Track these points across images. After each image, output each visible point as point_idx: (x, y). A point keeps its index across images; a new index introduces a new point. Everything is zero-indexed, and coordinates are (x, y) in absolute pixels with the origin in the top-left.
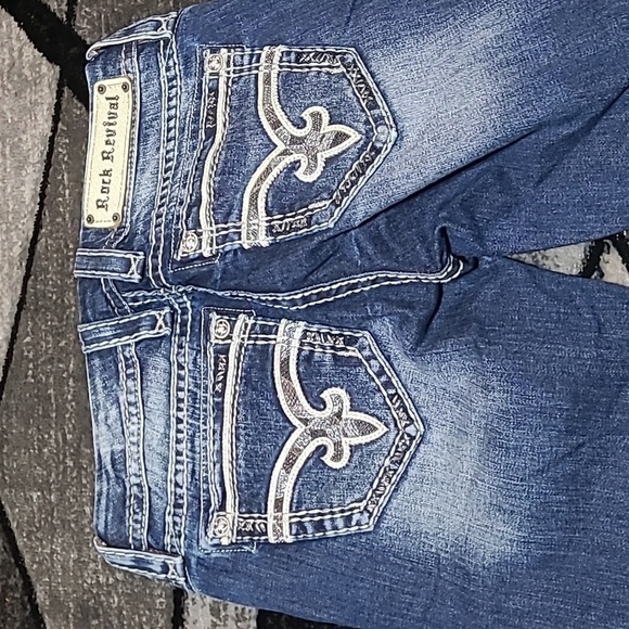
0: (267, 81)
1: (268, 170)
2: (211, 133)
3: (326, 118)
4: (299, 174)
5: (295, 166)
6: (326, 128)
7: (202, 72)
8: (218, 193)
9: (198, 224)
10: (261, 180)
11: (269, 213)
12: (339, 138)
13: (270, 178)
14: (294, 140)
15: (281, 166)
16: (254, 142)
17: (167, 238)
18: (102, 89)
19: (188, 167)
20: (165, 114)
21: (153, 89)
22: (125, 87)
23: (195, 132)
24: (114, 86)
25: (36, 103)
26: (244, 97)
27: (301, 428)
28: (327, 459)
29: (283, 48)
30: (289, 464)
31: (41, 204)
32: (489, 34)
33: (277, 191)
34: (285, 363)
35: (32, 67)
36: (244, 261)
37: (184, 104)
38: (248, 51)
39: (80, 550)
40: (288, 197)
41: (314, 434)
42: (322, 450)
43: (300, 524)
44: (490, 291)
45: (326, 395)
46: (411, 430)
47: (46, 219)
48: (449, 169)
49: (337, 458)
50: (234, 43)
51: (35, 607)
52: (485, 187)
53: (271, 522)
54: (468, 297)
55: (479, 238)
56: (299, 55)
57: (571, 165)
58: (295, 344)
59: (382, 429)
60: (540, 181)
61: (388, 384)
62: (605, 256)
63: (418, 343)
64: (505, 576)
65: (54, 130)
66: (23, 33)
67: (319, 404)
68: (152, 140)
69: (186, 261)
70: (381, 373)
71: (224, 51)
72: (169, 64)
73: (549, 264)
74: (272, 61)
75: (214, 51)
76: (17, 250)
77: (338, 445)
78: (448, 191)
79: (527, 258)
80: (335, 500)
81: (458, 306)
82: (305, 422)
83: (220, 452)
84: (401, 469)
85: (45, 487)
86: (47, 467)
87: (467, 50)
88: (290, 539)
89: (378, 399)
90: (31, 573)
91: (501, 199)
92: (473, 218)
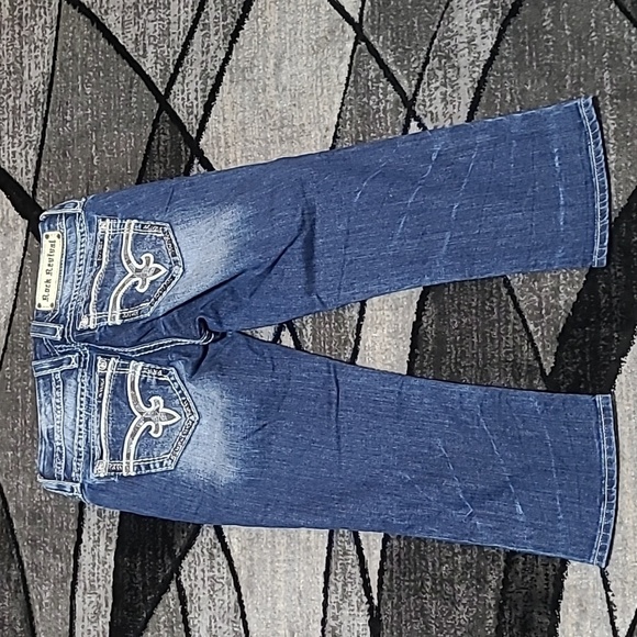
0: (127, 238)
1: (124, 285)
2: (100, 263)
3: (152, 260)
4: (137, 288)
5: (135, 284)
6: (152, 265)
7: (97, 230)
8: (99, 296)
9: (88, 312)
10: (119, 290)
11: (122, 308)
12: (157, 271)
13: (123, 291)
14: (138, 270)
15: (130, 284)
16: (119, 270)
17: (75, 318)
18: (47, 237)
19: (87, 280)
20: (78, 252)
21: (73, 238)
22: (59, 236)
23: (92, 262)
24: (53, 235)
25: (14, 240)
26: (116, 245)
27: (139, 416)
28: (151, 432)
29: (136, 221)
30: (133, 435)
31: (16, 295)
32: (227, 223)
33: (126, 296)
34: (133, 383)
35: (13, 221)
36: (110, 331)
37: (88, 247)
38: (119, 222)
39: (32, 483)
40: (131, 299)
41: (146, 420)
42: (149, 428)
43: (139, 466)
44: (228, 349)
45: (152, 400)
46: (192, 418)
47: (19, 303)
48: (202, 290)
49: (156, 432)
50: (113, 216)
51: (8, 514)
52: (224, 298)
53: (125, 465)
54: (219, 351)
55: (220, 323)
56: (143, 225)
57: (264, 288)
58: (138, 373)
59: (178, 417)
60: (252, 294)
61: (182, 395)
62: (283, 333)
63: (193, 374)
64: (232, 490)
65: (24, 255)
66: (9, 202)
67: (148, 404)
68: (72, 264)
69: (82, 331)
70: (179, 389)
71: (108, 220)
72: (81, 226)
73: (258, 336)
74: (130, 228)
75: (104, 220)
76: (3, 320)
77: (157, 425)
78: (208, 297)
79: (249, 332)
80: (155, 453)
81: (214, 356)
82: (141, 413)
83: (99, 429)
84: (187, 438)
85: (15, 449)
86: (16, 438)
87: (217, 230)
88: (133, 474)
89: (177, 402)
90: (7, 496)
91: (232, 304)
92: (217, 313)
